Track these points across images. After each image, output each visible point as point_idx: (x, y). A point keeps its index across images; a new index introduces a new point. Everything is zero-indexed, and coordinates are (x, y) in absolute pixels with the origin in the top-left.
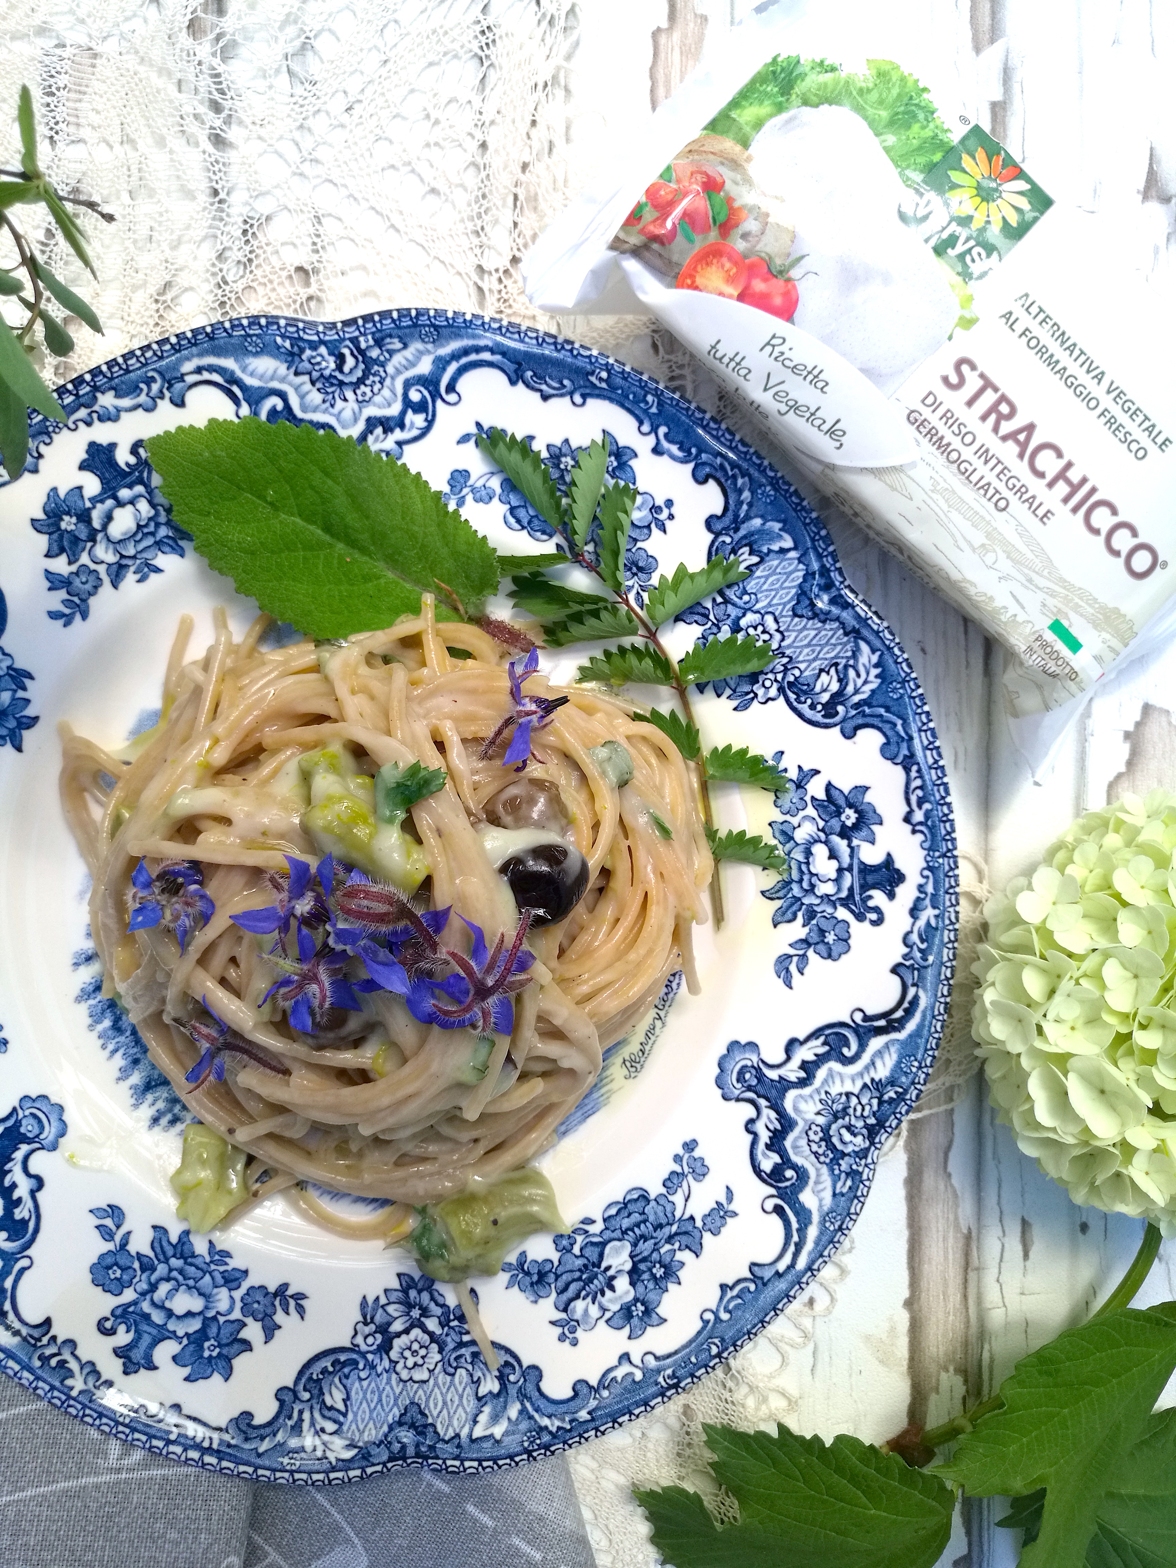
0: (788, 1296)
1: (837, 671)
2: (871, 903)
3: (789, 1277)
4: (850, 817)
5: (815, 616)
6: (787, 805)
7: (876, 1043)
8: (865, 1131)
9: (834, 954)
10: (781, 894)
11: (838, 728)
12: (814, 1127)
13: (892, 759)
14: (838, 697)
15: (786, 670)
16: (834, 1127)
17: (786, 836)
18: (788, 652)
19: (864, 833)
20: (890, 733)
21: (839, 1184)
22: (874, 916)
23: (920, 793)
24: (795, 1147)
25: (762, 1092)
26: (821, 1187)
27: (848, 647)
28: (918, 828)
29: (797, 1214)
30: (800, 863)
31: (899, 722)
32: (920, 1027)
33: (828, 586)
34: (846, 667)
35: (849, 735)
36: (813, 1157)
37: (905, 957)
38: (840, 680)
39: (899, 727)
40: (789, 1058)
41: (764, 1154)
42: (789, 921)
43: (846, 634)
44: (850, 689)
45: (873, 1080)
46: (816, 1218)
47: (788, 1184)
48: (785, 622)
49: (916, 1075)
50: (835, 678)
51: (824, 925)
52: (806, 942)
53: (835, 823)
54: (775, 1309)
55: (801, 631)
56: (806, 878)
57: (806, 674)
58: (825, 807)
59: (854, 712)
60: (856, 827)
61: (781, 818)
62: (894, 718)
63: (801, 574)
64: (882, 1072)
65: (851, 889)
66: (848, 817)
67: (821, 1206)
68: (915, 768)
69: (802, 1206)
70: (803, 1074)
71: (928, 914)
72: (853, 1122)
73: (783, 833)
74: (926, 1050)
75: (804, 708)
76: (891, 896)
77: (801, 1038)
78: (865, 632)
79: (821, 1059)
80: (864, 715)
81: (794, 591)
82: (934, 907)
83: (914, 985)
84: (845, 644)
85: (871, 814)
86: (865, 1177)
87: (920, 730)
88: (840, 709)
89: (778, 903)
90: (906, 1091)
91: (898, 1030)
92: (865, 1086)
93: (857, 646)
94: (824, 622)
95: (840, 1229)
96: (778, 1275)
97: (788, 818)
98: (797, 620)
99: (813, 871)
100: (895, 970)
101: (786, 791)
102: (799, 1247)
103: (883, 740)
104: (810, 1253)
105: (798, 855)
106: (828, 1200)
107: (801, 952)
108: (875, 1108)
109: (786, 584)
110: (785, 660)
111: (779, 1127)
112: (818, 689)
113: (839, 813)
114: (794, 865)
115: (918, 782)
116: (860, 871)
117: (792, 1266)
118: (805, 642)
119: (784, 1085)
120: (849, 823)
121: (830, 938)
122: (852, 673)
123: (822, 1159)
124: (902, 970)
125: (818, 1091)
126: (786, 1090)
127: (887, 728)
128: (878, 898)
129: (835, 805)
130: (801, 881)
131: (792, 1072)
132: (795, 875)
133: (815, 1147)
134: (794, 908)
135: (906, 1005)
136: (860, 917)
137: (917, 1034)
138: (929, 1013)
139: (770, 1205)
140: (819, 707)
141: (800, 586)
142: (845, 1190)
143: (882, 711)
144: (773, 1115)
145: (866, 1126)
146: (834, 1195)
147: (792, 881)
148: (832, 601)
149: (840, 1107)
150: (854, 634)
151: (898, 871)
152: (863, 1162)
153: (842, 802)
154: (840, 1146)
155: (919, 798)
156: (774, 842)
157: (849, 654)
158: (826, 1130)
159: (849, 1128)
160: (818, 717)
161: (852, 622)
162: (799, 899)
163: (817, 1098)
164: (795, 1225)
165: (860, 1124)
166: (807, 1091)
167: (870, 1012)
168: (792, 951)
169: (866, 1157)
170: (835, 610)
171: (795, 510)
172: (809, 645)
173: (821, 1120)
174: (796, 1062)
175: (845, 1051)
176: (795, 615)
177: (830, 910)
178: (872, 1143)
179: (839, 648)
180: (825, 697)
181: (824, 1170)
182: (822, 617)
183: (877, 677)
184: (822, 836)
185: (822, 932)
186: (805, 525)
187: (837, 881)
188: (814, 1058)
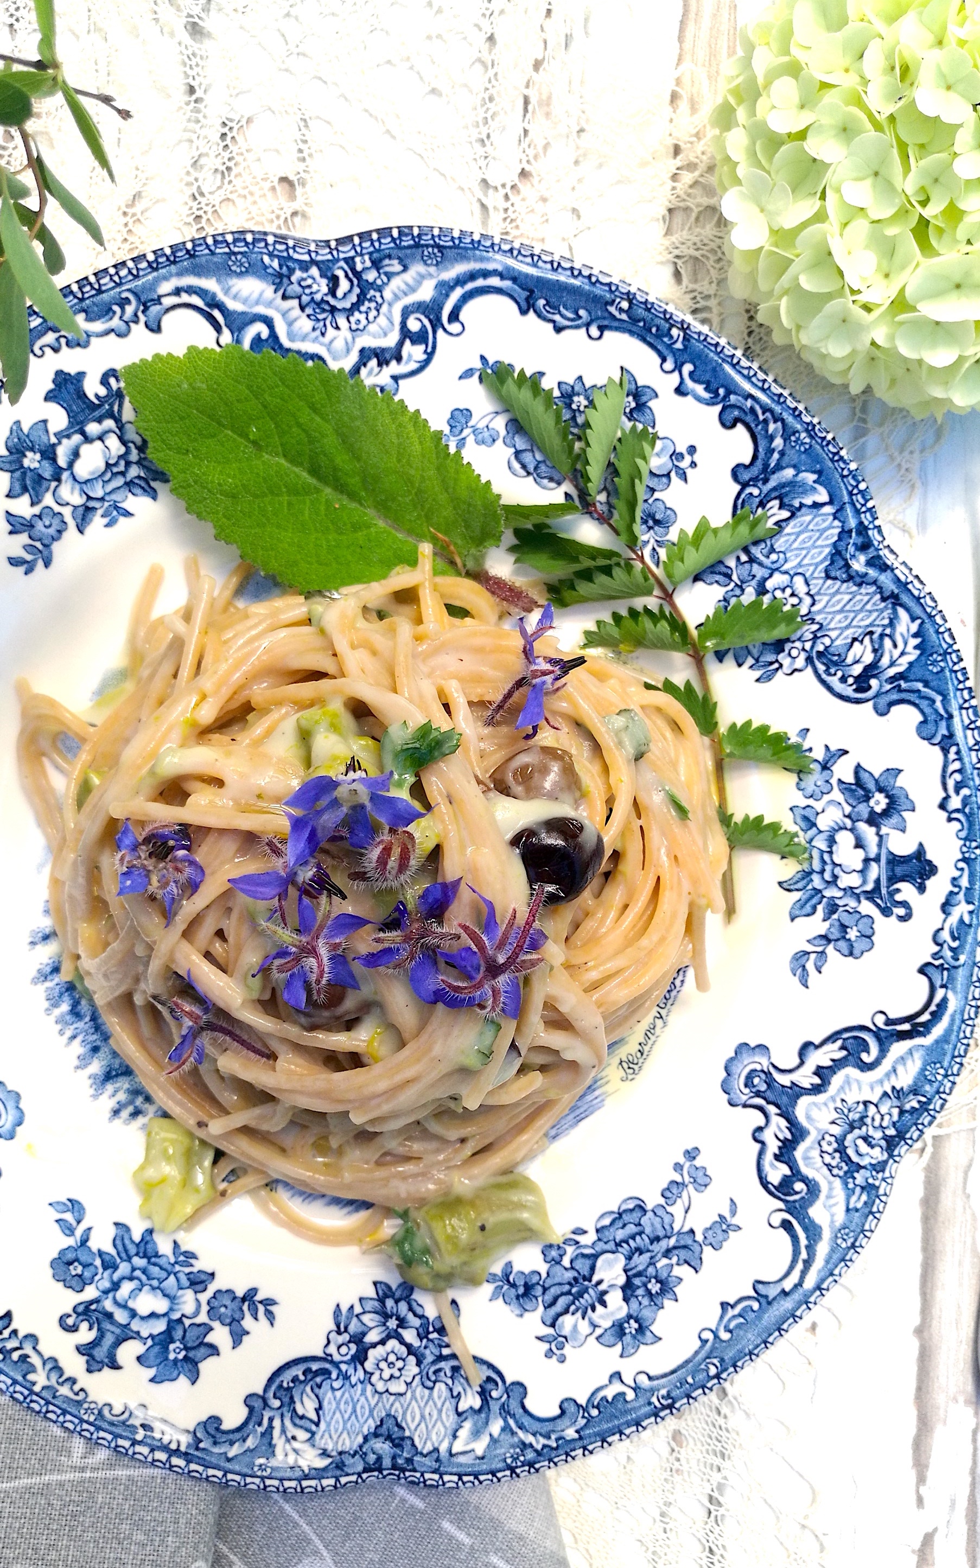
0: (794, 1316)
1: (872, 641)
2: (898, 897)
3: (797, 1296)
5: (850, 578)
6: (810, 789)
7: (898, 1048)
8: (883, 1143)
9: (856, 952)
10: (800, 885)
11: (871, 704)
12: (827, 1137)
13: (929, 739)
14: (871, 670)
15: (815, 638)
16: (850, 1137)
17: (810, 823)
18: (818, 618)
19: (894, 820)
20: (928, 710)
21: (854, 1199)
22: (901, 911)
23: (958, 777)
24: (806, 1158)
25: (771, 1097)
26: (832, 1201)
27: (885, 614)
28: (954, 815)
29: (806, 1229)
30: (822, 852)
31: (939, 699)
32: (948, 1032)
33: (865, 547)
34: (882, 636)
35: (882, 712)
36: (825, 1169)
37: (935, 956)
38: (875, 651)
39: (938, 705)
40: (802, 1063)
41: (772, 1165)
42: (808, 915)
43: (884, 599)
44: (885, 661)
45: (894, 1088)
46: (827, 1234)
47: (797, 1197)
48: (816, 584)
49: (941, 1083)
50: (869, 648)
51: (847, 920)
52: (826, 938)
53: (863, 809)
54: (779, 1330)
55: (834, 595)
56: (828, 868)
57: (837, 643)
58: (855, 791)
59: (888, 687)
60: (886, 813)
61: (804, 802)
62: (933, 694)
63: (837, 531)
64: (905, 1079)
65: (878, 881)
66: (878, 803)
67: (832, 1222)
68: (953, 749)
69: (812, 1222)
70: (817, 1080)
71: (961, 910)
72: (871, 1132)
73: (806, 818)
74: (954, 1057)
75: (834, 681)
76: (922, 889)
77: (817, 1042)
78: (905, 598)
79: (838, 1064)
80: (900, 689)
81: (827, 550)
82: (969, 903)
83: (943, 986)
84: (882, 611)
85: (903, 799)
86: (881, 1191)
87: (961, 708)
88: (874, 682)
89: (796, 896)
90: (930, 1101)
91: (923, 1035)
92: (885, 1094)
93: (895, 612)
94: (860, 585)
95: (853, 1246)
96: (784, 1293)
97: (811, 802)
98: (829, 582)
99: (837, 861)
100: (922, 971)
101: (810, 772)
102: (808, 1264)
103: (921, 718)
104: (819, 1271)
105: (821, 843)
106: (840, 1217)
107: (820, 949)
108: (895, 1118)
109: (819, 543)
110: (815, 627)
111: (789, 1136)
112: (849, 660)
113: (867, 798)
114: (816, 854)
115: (957, 765)
116: (889, 862)
117: (799, 1284)
118: (838, 607)
119: (796, 1091)
120: (878, 809)
121: (852, 934)
122: (888, 643)
123: (835, 1171)
124: (930, 970)
125: (833, 1099)
126: (798, 1096)
127: (924, 704)
128: (907, 891)
129: (864, 789)
130: (822, 872)
131: (805, 1078)
132: (817, 865)
133: (828, 1159)
134: (814, 901)
135: (933, 1008)
136: (886, 912)
137: (944, 1039)
138: (958, 1017)
139: (777, 1219)
140: (851, 680)
141: (835, 545)
142: (859, 1205)
143: (920, 686)
144: (783, 1123)
145: (886, 1138)
146: (848, 1210)
147: (812, 872)
148: (869, 563)
149: (857, 1116)
150: (894, 600)
151: (929, 863)
152: (880, 1175)
153: (871, 785)
154: (855, 1158)
155: (957, 783)
156: (794, 828)
157: (886, 622)
158: (840, 1141)
159: (866, 1139)
160: (849, 691)
161: (890, 586)
162: (820, 891)
163: (832, 1106)
164: (803, 1241)
165: (878, 1135)
166: (821, 1098)
167: (893, 1015)
168: (810, 948)
169: (883, 1171)
170: (872, 573)
171: (832, 460)
172: (841, 611)
173: (836, 1130)
174: (810, 1066)
175: (864, 1056)
176: (828, 577)
177: (853, 903)
178: (891, 1156)
179: (875, 614)
180: (857, 670)
181: (838, 1183)
182: (858, 580)
183: (916, 647)
184: (848, 823)
185: (844, 928)
186: (843, 477)
187: (863, 872)
188: (830, 1063)
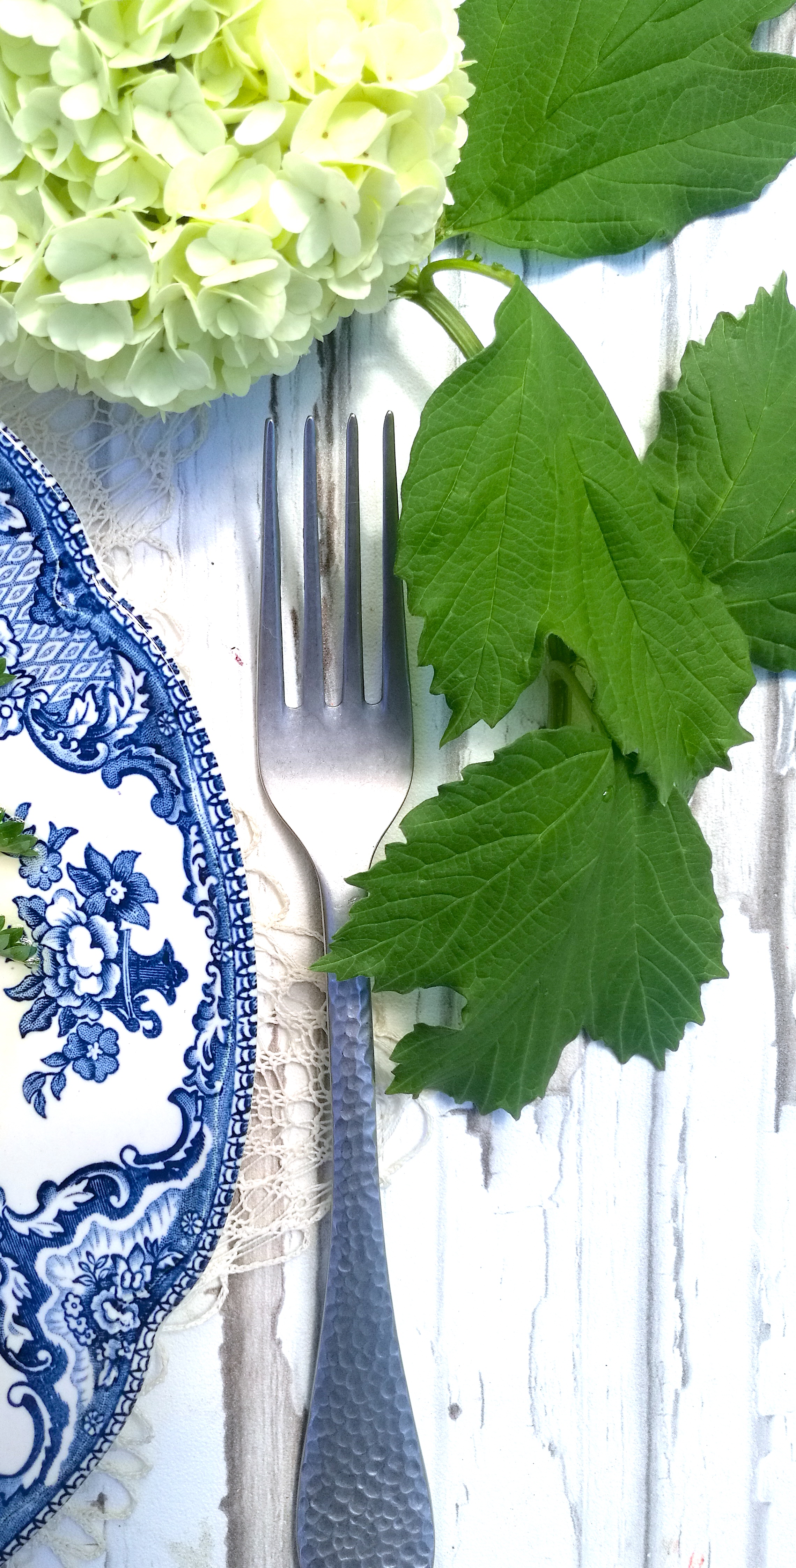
0: (34, 1520)
1: (94, 697)
2: (145, 1007)
3: (37, 1495)
4: (117, 891)
5: (59, 622)
6: (36, 876)
7: (152, 1192)
8: (135, 1307)
9: (99, 1073)
10: (30, 993)
11: (99, 772)
12: (71, 1297)
13: (165, 816)
14: (97, 732)
15: (28, 695)
16: (96, 1299)
17: (37, 917)
18: (29, 670)
19: (135, 913)
20: (162, 781)
21: (103, 1374)
22: (148, 1025)
23: (201, 862)
24: (50, 1322)
25: (8, 1249)
26: (81, 1375)
27: (106, 664)
28: (201, 908)
29: (50, 1409)
30: (54, 952)
31: (173, 767)
32: (205, 1174)
33: (74, 581)
34: (105, 691)
35: (113, 783)
36: (71, 1335)
37: (187, 1080)
38: (98, 709)
39: (173, 774)
40: (41, 1208)
41: (11, 1329)
42: (42, 1029)
43: (102, 647)
44: (112, 721)
45: (146, 1240)
46: (73, 1417)
47: (41, 1368)
48: (21, 628)
49: (199, 1236)
50: (92, 706)
51: (87, 1034)
52: (62, 1057)
53: (98, 900)
55: (43, 642)
56: (62, 971)
57: (56, 699)
58: (88, 878)
59: (118, 752)
60: (126, 904)
61: (29, 892)
62: (166, 762)
63: (38, 564)
64: (159, 1230)
65: (120, 987)
66: (114, 892)
67: (80, 1401)
68: (194, 829)
69: (58, 1399)
70: (59, 1229)
71: (215, 1024)
72: (120, 1294)
73: (32, 911)
74: (212, 1206)
75: (55, 746)
76: (171, 998)
77: (58, 1182)
78: (124, 645)
79: (83, 1210)
80: (131, 757)
81: (30, 587)
82: (223, 1017)
83: (197, 1119)
84: (101, 661)
85: (143, 888)
86: (134, 1366)
87: (199, 779)
88: (101, 747)
89: (26, 1005)
90: (186, 1258)
91: (180, 1176)
92: (137, 1247)
93: (117, 663)
94: (71, 630)
95: (103, 1434)
96: (23, 1492)
97: (37, 891)
98: (36, 627)
99: (72, 962)
100: (173, 1097)
101: (35, 856)
102: (52, 1453)
103: (155, 791)
104: (63, 1465)
105: (52, 941)
106: (89, 1395)
107: (57, 1070)
108: (148, 1278)
109: (21, 578)
110: (26, 681)
111: (29, 1295)
112: (71, 720)
113: (102, 886)
114: (46, 953)
115: (199, 849)
116: (131, 964)
117: (40, 1480)
118: (51, 657)
119: (35, 1242)
120: (116, 900)
121: (94, 1052)
122: (113, 700)
123: (83, 1339)
124: (183, 1098)
125: (77, 1251)
126: (38, 1248)
127: (158, 774)
128: (154, 1000)
129: (98, 876)
130: (56, 976)
131: (46, 1225)
132: (48, 969)
133: (73, 1324)
134: (48, 1012)
135: (188, 1144)
136: (131, 1025)
137: (199, 1184)
138: (216, 1156)
139: (18, 1394)
140: (74, 745)
141: (37, 581)
142: (109, 1382)
143: (152, 751)
144: (22, 1280)
145: (136, 1300)
146: (97, 1388)
147: (44, 976)
148: (81, 603)
149: (105, 1273)
150: (112, 648)
151: (178, 965)
152: (132, 1347)
153: (106, 872)
154: (103, 1325)
155: (201, 870)
156: (19, 924)
157: (108, 673)
158: (86, 1302)
159: (116, 1303)
160: (73, 758)
161: (108, 632)
162: (54, 1000)
163: (76, 1261)
164: (48, 1425)
165: (129, 1297)
166: (64, 1250)
167: (144, 1151)
168: (45, 1069)
169: (136, 1341)
170: (85, 616)
171: (23, 476)
172: (55, 661)
173: (80, 1290)
174: (50, 1213)
175: (113, 1200)
176: (34, 620)
177: (93, 1015)
178: (144, 1323)
179: (95, 665)
180: (81, 732)
181: (85, 1353)
182: (68, 623)
183: (143, 706)
184: (83, 917)
185: (83, 1045)
186: (38, 496)
187: (103, 976)
188: (74, 1208)
